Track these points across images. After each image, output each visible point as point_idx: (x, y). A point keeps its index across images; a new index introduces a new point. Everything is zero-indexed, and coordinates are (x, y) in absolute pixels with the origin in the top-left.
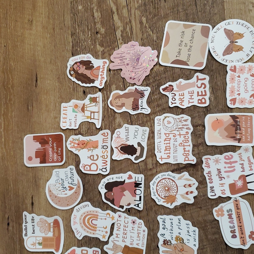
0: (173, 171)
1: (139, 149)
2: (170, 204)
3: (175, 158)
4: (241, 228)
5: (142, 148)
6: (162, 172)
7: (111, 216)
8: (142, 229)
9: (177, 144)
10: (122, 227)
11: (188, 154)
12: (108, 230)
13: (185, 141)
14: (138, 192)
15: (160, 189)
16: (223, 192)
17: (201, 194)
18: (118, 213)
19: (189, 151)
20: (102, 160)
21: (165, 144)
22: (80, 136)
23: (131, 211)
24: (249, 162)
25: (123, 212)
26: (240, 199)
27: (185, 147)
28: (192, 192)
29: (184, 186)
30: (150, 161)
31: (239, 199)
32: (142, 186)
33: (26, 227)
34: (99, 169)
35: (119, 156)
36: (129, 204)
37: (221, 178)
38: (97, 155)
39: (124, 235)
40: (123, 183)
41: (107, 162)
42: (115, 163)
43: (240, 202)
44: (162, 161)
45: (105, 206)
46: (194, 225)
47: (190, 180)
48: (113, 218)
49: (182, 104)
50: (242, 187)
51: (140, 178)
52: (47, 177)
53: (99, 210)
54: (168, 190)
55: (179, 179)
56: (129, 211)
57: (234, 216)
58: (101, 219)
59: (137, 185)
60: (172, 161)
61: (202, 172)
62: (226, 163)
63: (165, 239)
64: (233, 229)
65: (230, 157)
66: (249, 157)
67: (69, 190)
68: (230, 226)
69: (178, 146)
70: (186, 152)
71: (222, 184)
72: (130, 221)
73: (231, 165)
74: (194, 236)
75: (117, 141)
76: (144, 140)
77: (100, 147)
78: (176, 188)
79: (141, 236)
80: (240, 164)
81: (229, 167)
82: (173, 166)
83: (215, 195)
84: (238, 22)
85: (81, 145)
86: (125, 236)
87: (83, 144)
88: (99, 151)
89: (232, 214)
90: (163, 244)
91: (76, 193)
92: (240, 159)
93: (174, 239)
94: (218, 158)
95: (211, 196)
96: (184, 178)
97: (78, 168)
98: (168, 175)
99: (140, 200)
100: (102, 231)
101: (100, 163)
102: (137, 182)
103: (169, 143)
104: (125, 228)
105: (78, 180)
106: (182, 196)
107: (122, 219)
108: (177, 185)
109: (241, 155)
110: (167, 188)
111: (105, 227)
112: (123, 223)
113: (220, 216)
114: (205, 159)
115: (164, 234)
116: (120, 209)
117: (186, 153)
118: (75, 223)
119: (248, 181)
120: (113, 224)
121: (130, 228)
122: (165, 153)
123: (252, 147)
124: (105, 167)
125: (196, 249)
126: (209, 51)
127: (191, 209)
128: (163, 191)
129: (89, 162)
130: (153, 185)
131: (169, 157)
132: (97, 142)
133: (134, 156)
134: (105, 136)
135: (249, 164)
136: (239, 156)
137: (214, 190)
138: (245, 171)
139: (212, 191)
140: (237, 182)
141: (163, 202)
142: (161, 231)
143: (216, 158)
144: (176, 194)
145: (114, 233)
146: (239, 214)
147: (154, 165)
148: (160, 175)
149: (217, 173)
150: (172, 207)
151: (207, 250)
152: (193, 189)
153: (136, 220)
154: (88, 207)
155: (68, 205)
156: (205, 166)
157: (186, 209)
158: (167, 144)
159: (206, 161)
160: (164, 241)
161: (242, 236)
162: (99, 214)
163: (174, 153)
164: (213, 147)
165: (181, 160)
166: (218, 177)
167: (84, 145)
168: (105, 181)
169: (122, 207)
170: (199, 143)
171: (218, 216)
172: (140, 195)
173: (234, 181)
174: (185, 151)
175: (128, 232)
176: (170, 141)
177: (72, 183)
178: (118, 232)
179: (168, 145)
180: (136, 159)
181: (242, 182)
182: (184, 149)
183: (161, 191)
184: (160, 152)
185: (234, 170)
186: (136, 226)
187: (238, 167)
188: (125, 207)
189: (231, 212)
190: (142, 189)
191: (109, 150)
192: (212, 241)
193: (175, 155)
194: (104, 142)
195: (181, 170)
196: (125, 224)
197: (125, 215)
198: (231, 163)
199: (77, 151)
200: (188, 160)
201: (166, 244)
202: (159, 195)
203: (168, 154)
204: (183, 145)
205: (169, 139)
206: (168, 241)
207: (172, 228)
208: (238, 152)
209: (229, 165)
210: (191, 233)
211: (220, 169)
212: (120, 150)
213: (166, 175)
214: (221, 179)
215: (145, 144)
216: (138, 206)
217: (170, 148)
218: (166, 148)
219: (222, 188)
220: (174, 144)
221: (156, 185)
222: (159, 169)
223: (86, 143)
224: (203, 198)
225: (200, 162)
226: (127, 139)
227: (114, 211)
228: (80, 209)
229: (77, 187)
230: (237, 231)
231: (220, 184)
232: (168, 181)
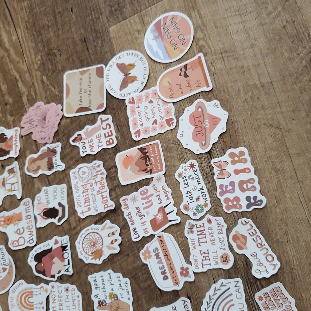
0: (96, 223)
2: (98, 259)
3: (96, 209)
4: (171, 266)
5: (63, 208)
6: (86, 228)
7: (45, 289)
8: (76, 295)
9: (95, 193)
10: (57, 298)
11: (106, 200)
12: (44, 305)
13: (101, 188)
14: (66, 256)
15: (86, 246)
16: (146, 231)
17: (126, 240)
18: (51, 284)
19: (107, 197)
20: (29, 232)
21: (83, 196)
22: (4, 212)
23: (62, 279)
24: (164, 191)
25: (56, 281)
26: (163, 234)
27: (103, 194)
28: (116, 240)
29: (108, 236)
30: (72, 219)
31: (162, 235)
32: (69, 248)
34: (26, 242)
35: (43, 223)
36: (60, 272)
37: (141, 216)
38: (23, 228)
39: (60, 307)
40: (50, 250)
41: (32, 232)
42: (41, 231)
43: (164, 237)
44: (83, 215)
45: (38, 281)
46: (124, 276)
47: (113, 227)
48: (46, 291)
49: (92, 150)
50: (162, 220)
51: (65, 240)
53: (32, 285)
54: (94, 245)
55: (103, 229)
56: (61, 279)
57: (161, 255)
58: (37, 295)
59: (64, 248)
60: (93, 213)
61: (123, 215)
62: (143, 199)
63: (100, 300)
64: (163, 270)
65: (146, 191)
66: (163, 186)
67: (3, 272)
68: (160, 267)
69: (96, 195)
70: (104, 199)
71: (143, 223)
72: (64, 290)
73: (148, 199)
74: (127, 288)
75: (39, 206)
76: (63, 199)
77: (24, 218)
78: (101, 241)
79: (76, 302)
80: (156, 196)
81: (146, 203)
82: (95, 217)
83: (139, 236)
84: (127, 54)
85: (7, 221)
86: (61, 307)
87: (8, 220)
88: (23, 223)
89: (159, 253)
90: (99, 306)
91: (9, 273)
92: (155, 191)
93: (108, 297)
94: (135, 196)
95: (135, 238)
96: (107, 226)
97: (7, 246)
98: (91, 229)
99: (69, 264)
100: (39, 308)
101: (26, 235)
102: (64, 245)
103: (88, 195)
104: (60, 299)
105: (9, 260)
106: (108, 247)
107: (56, 289)
108: (101, 237)
109: (155, 186)
110: (92, 244)
111: (41, 302)
112: (57, 294)
113: (148, 259)
114: (123, 200)
115: (98, 295)
117: (104, 201)
118: (13, 305)
119: (167, 213)
120: (48, 297)
121: (64, 297)
122: (85, 207)
123: (163, 174)
124: (31, 238)
125: (130, 302)
126: (107, 90)
127: (119, 258)
128: (90, 248)
129: (16, 237)
130: (79, 244)
131: (89, 209)
132: (20, 214)
133: (57, 218)
134: (27, 205)
135: (165, 193)
136: (154, 188)
137: (137, 232)
138: (162, 202)
139: (136, 233)
140: (157, 216)
141: (91, 259)
142: (94, 292)
143: (132, 197)
144: (102, 247)
145: (51, 306)
146: (165, 251)
147: (77, 222)
148: (83, 231)
149: (136, 212)
150: (100, 262)
151: (142, 301)
152: (117, 236)
153: (68, 287)
154: (23, 285)
155: (4, 288)
156: (124, 208)
157: (115, 261)
158: (85, 196)
159: (124, 203)
160: (99, 302)
161: (174, 275)
162: (34, 290)
163: (93, 204)
164: (129, 186)
165: (102, 209)
166: (138, 216)
167: (10, 220)
168: (33, 253)
169: (53, 276)
170: (115, 185)
171: (145, 259)
172: (68, 259)
173: (154, 215)
174: (103, 198)
175: (64, 302)
176: (87, 192)
177: (5, 263)
178: (54, 305)
179: (87, 196)
180: (59, 220)
181: (162, 215)
182: (102, 196)
183: (88, 248)
184: (80, 207)
185: (152, 203)
186: (70, 293)
187: (154, 199)
188: (57, 276)
189: (158, 251)
190: (69, 251)
191: (33, 219)
192: (145, 290)
193: (95, 205)
194: (27, 212)
195: (103, 219)
196: (59, 294)
197: (58, 284)
198: (147, 198)
199: (4, 228)
200: (108, 207)
201: (102, 305)
202: (86, 253)
203: (88, 207)
204: (100, 192)
205: (86, 191)
206: (103, 301)
207: (104, 286)
208: (152, 184)
209: (146, 200)
210: (124, 286)
211: (139, 207)
212: (43, 216)
213: (90, 229)
214: (141, 218)
215: (65, 203)
216: (68, 271)
217: (89, 200)
218: (85, 201)
219: (144, 227)
220: (92, 194)
221: (81, 243)
222: (82, 225)
223: (11, 218)
224: (128, 243)
225: (118, 206)
226: (48, 203)
227: (47, 282)
228: (15, 289)
229: (9, 267)
230: (167, 271)
231: (141, 223)
232: (93, 235)
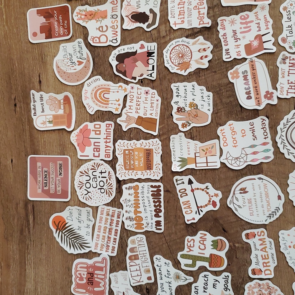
0: (187, 37)
1: (151, 16)
2: (184, 71)
3: (190, 23)
4: (257, 88)
5: (155, 15)
6: (175, 39)
7: (123, 88)
8: (155, 99)
9: (192, 7)
10: (135, 99)
11: (203, 17)
12: (121, 102)
13: (199, 4)
14: (151, 61)
15: (174, 57)
16: (239, 53)
17: (216, 58)
18: (131, 85)
19: (204, 14)
20: (112, 31)
21: (179, 8)
22: (87, 6)
23: (143, 82)
24: (265, 20)
25: (136, 83)
26: (256, 59)
27: (200, 10)
28: (206, 57)
29: (199, 51)
30: (163, 28)
31: (254, 60)
32: (155, 54)
33: (34, 106)
34: (109, 41)
35: (129, 25)
36: (142, 75)
37: (237, 39)
38: (106, 26)
39: (137, 107)
40: (134, 53)
41: (117, 32)
42: (126, 33)
43: (256, 62)
44: (175, 26)
45: (117, 79)
46: (208, 90)
47: (205, 44)
48: (125, 90)
50: (257, 47)
51: (153, 46)
52: (54, 53)
53: (110, 83)
54: (182, 57)
55: (194, 44)
56: (142, 82)
57: (250, 77)
58: (114, 92)
59: (150, 54)
60: (186, 26)
61: (218, 35)
62: (241, 23)
63: (179, 106)
64: (248, 91)
65: (246, 16)
66: (266, 15)
67: (78, 65)
68: (245, 88)
69: (192, 9)
70: (200, 16)
71: (238, 46)
72: (143, 92)
73: (247, 25)
74: (209, 101)
75: (128, 8)
76: (156, 6)
77: (109, 16)
78: (190, 54)
79: (155, 105)
80: (256, 23)
81: (244, 28)
82: (187, 31)
83: (231, 57)
85: (88, 16)
86: (139, 107)
87: (90, 15)
88: (108, 22)
89: (248, 75)
90: (177, 111)
91: (86, 67)
92: (256, 18)
93: (188, 106)
94: (234, 19)
95: (226, 58)
96: (199, 42)
97: (86, 41)
98: (182, 41)
99: (153, 69)
100: (115, 104)
101: (110, 34)
102: (150, 51)
103: (184, 7)
104: (138, 99)
105: (87, 54)
106: (196, 61)
107: (135, 90)
108: (191, 51)
109: (257, 14)
110: (180, 55)
111: (117, 100)
112: (135, 95)
113: (235, 79)
114: (220, 20)
115: (178, 102)
116: (133, 81)
117: (201, 17)
118: (86, 98)
119: (264, 41)
120: (126, 96)
121: (143, 99)
122: (179, 18)
123: (268, 4)
124: (115, 38)
125: (210, 113)
127: (206, 74)
128: (177, 58)
129: (98, 34)
130: (167, 53)
131: (183, 22)
132: (106, 11)
133: (147, 24)
134: (114, 4)
135: (266, 23)
136: (255, 15)
137: (229, 52)
138: (261, 30)
139: (228, 53)
140: (252, 42)
141: (177, 69)
142: (175, 99)
143: (231, 19)
144: (191, 60)
145: (127, 105)
146: (254, 74)
147: (167, 32)
148: (173, 42)
149: (232, 34)
150: (186, 74)
151: (221, 114)
152: (208, 53)
153: (149, 91)
154: (99, 81)
155: (78, 80)
156: (221, 28)
157: (201, 75)
158: (181, 8)
159: (221, 23)
160: (178, 108)
161: (258, 96)
162: (111, 88)
163: (188, 18)
164: (229, 8)
165: (196, 24)
166: (233, 38)
167: (92, 16)
168: (115, 53)
169: (135, 78)
170: (214, 4)
171: (233, 78)
172: (153, 65)
173: (250, 41)
174: (199, 14)
175: (142, 103)
176: (184, 4)
177: (81, 57)
178: (131, 104)
179: (182, 9)
180: (148, 27)
181: (258, 42)
182: (199, 12)
183: (175, 59)
184: (173, 17)
185: (250, 30)
186: (149, 96)
187: (254, 26)
188: (138, 78)
189: (247, 73)
190: (155, 58)
191: (119, 19)
192: (226, 104)
193: (189, 19)
194: (113, 11)
195: (195, 34)
196: (138, 96)
197: (138, 86)
198: (246, 23)
199: (85, 23)
200: (203, 24)
201: (180, 112)
202: (173, 63)
203: (182, 19)
204: (197, 8)
205: (183, 3)
206: (182, 108)
207: (186, 95)
208: (254, 11)
209: (245, 26)
210: (205, 99)
211: (236, 30)
212: (131, 19)
213: (180, 41)
214: (236, 41)
215: (157, 11)
216: (151, 76)
217: (184, 13)
218: (180, 13)
219: (238, 50)
220: (188, 8)
221: (169, 52)
222: (172, 36)
223: (94, 13)
224: (217, 62)
225: (215, 25)
226: (138, 6)
227: (127, 83)
228: (91, 83)
229: (86, 61)
230: (252, 92)
231: (235, 46)
232: (182, 47)
